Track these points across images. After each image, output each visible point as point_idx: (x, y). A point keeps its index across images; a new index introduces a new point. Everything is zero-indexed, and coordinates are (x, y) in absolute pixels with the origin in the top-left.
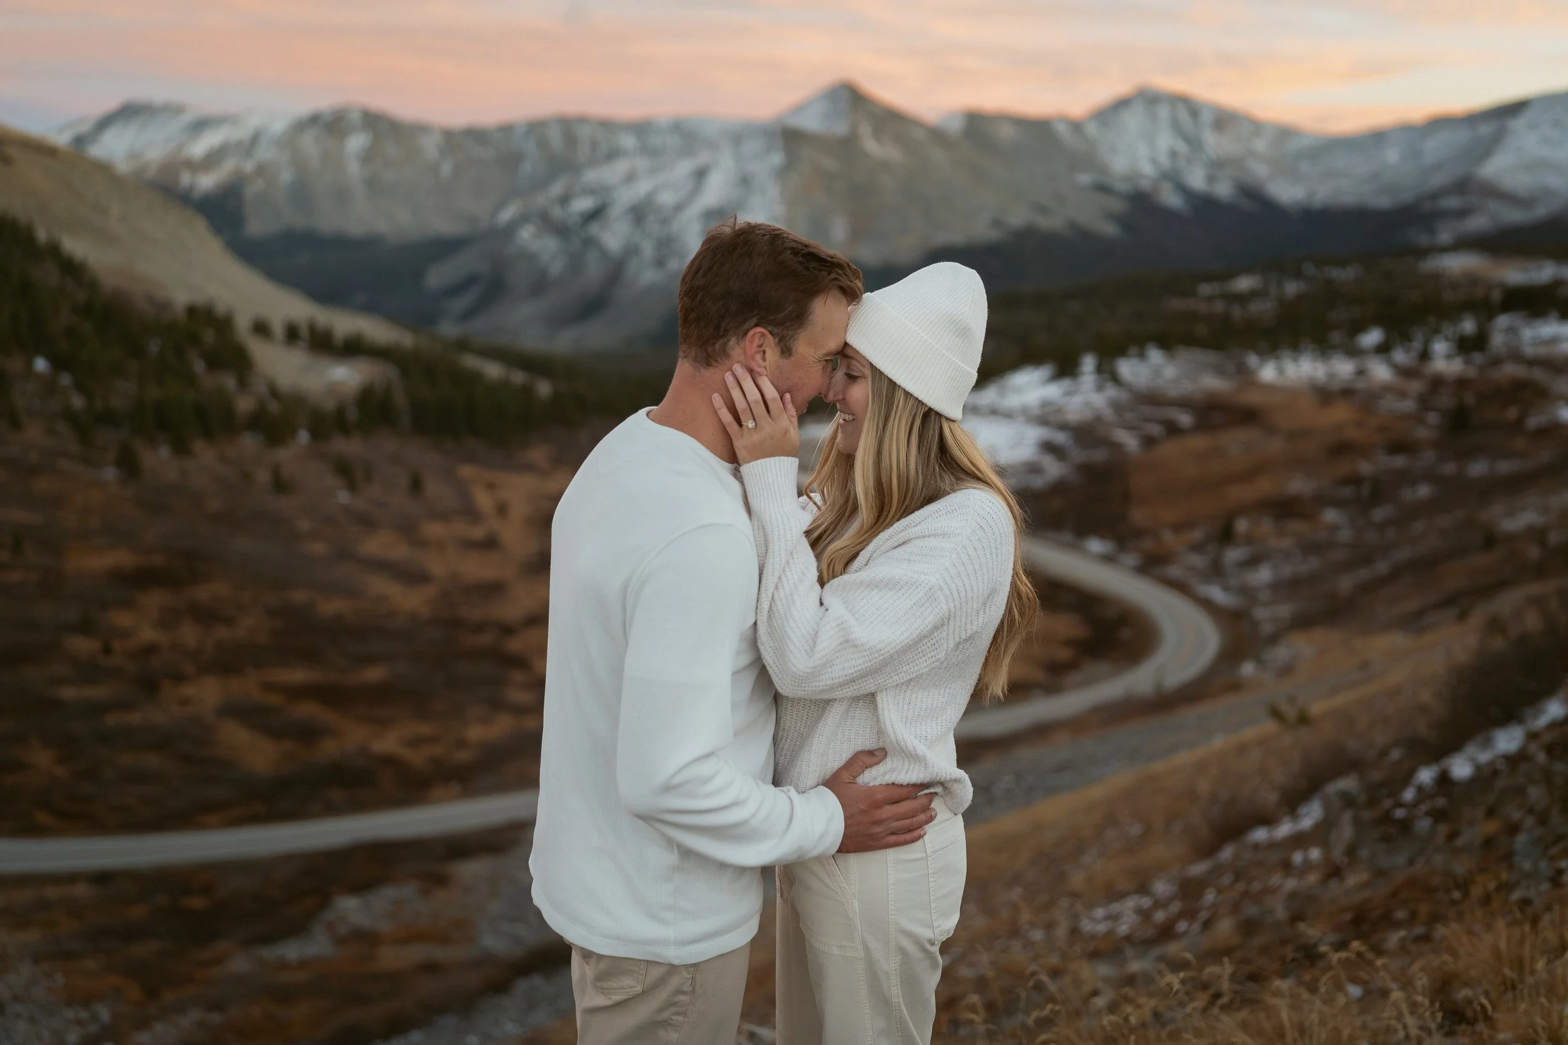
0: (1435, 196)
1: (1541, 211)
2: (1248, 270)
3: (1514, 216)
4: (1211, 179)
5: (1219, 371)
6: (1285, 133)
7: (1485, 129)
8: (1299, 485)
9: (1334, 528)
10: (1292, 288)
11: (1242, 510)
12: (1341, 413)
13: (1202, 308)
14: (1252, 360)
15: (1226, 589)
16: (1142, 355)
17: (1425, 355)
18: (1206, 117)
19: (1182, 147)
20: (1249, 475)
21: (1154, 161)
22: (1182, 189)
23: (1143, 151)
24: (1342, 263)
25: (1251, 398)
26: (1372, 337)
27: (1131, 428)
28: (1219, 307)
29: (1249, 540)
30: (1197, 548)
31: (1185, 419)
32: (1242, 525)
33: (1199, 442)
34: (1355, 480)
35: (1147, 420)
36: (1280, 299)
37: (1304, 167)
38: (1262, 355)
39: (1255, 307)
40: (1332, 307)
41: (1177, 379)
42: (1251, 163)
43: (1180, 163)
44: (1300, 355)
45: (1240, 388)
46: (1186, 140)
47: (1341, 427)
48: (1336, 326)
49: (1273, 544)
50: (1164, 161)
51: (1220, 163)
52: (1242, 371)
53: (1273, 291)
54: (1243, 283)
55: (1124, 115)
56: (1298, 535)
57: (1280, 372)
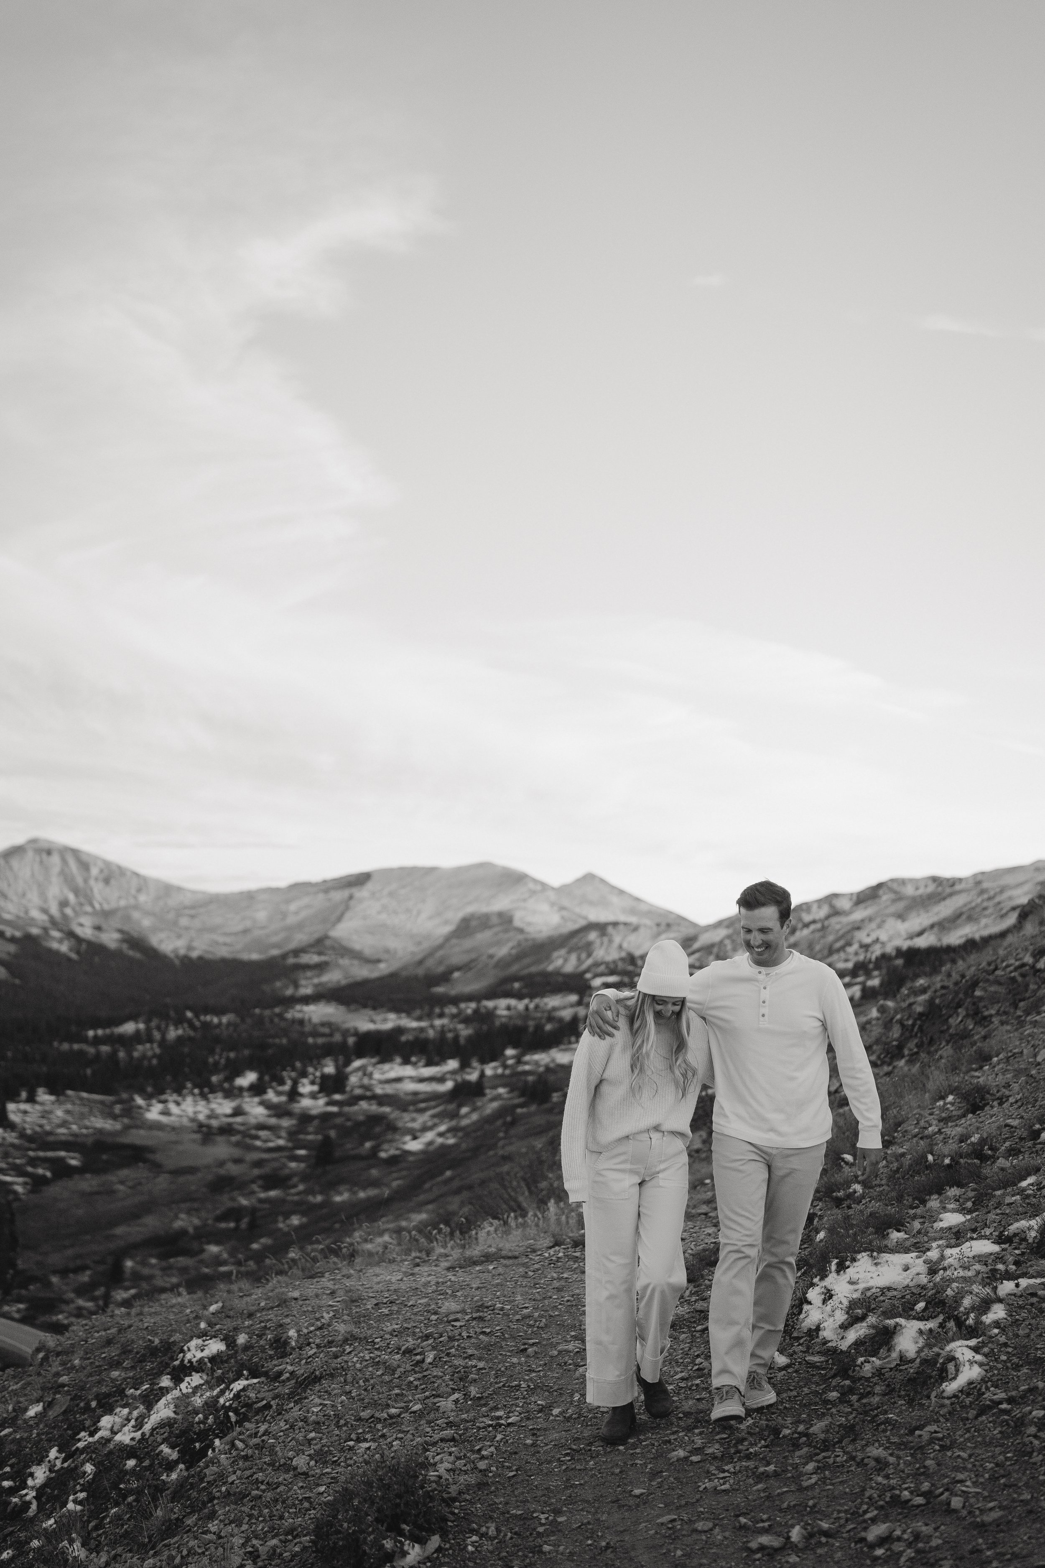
0: (296, 952)
1: (383, 969)
2: (133, 1017)
3: (363, 972)
4: (98, 928)
5: (108, 1112)
6: (168, 889)
7: (338, 896)
8: (183, 1222)
9: (217, 1261)
10: (173, 1033)
11: (129, 1250)
12: (221, 1149)
13: (91, 1050)
14: (139, 1101)
16: (31, 1099)
17: (294, 1095)
18: (94, 871)
19: (71, 897)
20: (133, 1215)
21: (45, 911)
22: (71, 935)
23: (34, 898)
24: (219, 1011)
25: (138, 1137)
26: (249, 1078)
27: (19, 1171)
28: (105, 1049)
29: (137, 1277)
30: (83, 1291)
31: (74, 1161)
32: (129, 1264)
33: (88, 1183)
34: (234, 1214)
35: (33, 1162)
36: (163, 1043)
37: (184, 921)
38: (148, 1097)
39: (140, 1050)
40: (212, 1052)
41: (64, 1124)
42: (136, 915)
43: (68, 911)
44: (184, 1098)
45: (127, 1128)
46: (76, 891)
47: (221, 1164)
48: (216, 1068)
49: (159, 1282)
50: (54, 910)
51: (107, 914)
52: (130, 1111)
53: (157, 1035)
54: (129, 1028)
55: (15, 863)
56: (184, 1270)
57: (166, 1113)
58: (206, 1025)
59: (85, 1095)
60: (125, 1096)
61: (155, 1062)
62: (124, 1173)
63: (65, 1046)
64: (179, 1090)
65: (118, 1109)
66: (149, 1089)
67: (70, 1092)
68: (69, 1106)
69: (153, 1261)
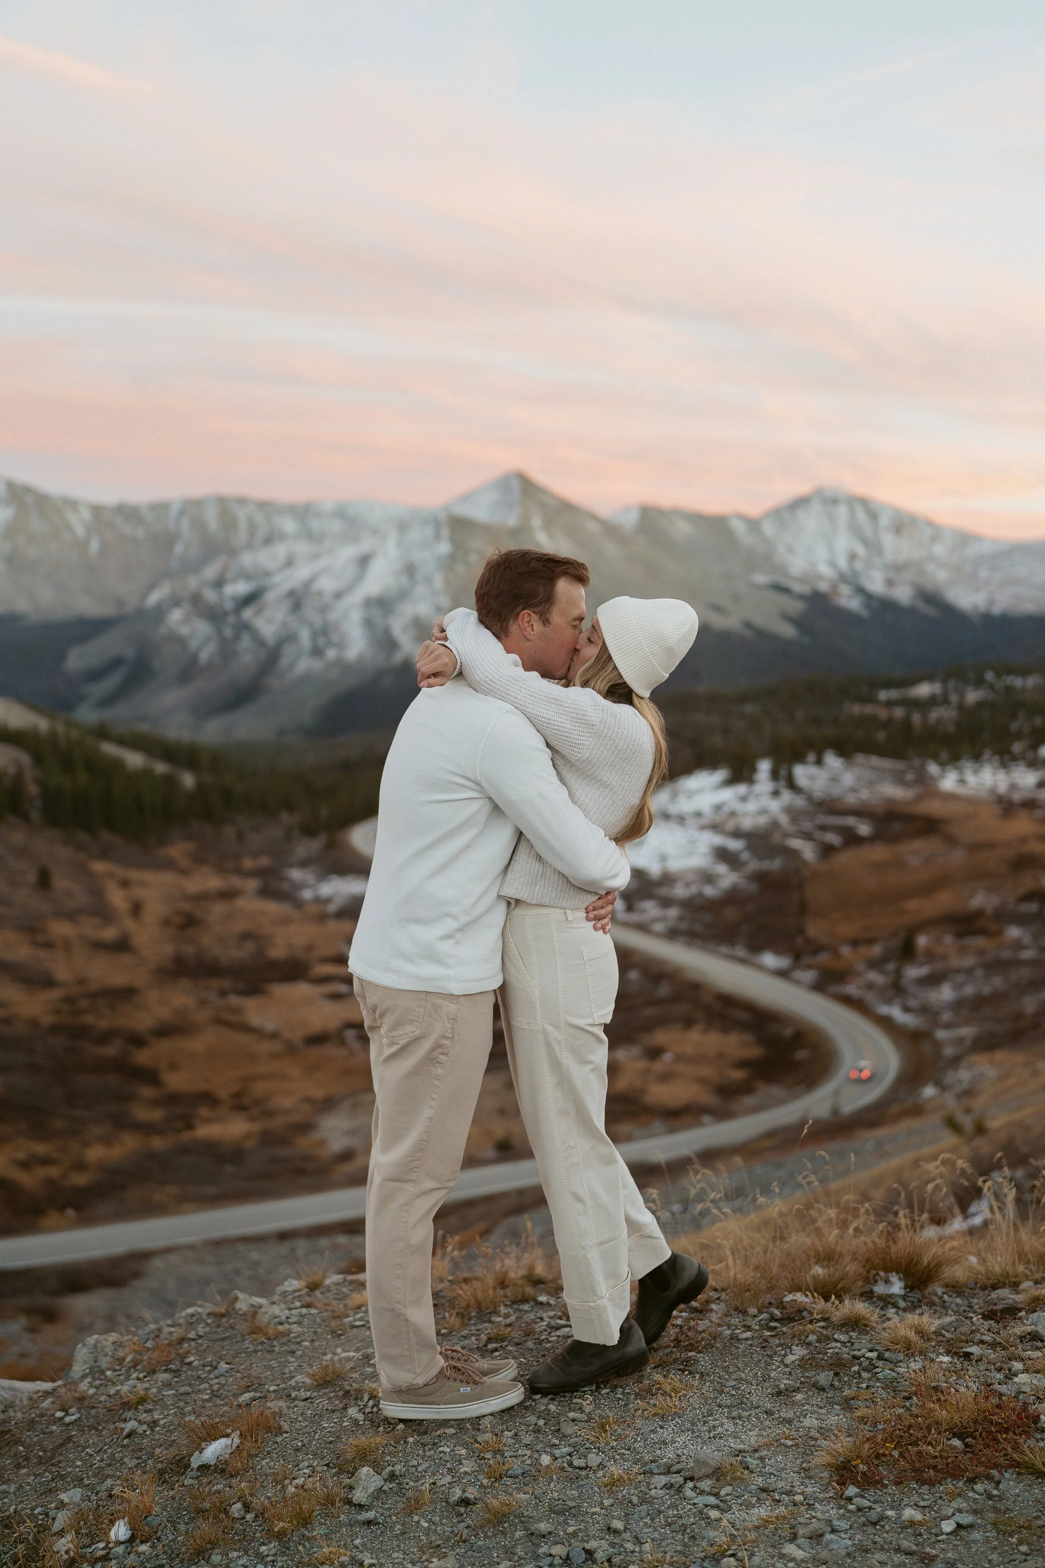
2: (929, 678)
4: (890, 583)
5: (899, 779)
6: (966, 538)
8: (981, 900)
9: (1018, 945)
10: (973, 696)
11: (923, 925)
12: (1024, 825)
13: (883, 714)
14: (933, 768)
15: (906, 1009)
16: (819, 762)
18: (884, 521)
19: (860, 550)
20: (928, 889)
21: (833, 564)
22: (860, 590)
23: (821, 552)
24: (1024, 671)
25: (932, 807)
27: (807, 836)
28: (899, 713)
29: (930, 956)
30: (875, 964)
31: (864, 829)
32: (922, 941)
33: (878, 853)
34: (1041, 895)
35: (823, 828)
36: (961, 707)
37: (984, 573)
38: (943, 764)
39: (936, 714)
40: (1014, 717)
41: (853, 790)
42: (930, 568)
43: (859, 566)
44: (981, 767)
45: (919, 798)
46: (866, 542)
47: (1024, 840)
48: (1018, 736)
49: (955, 961)
50: (842, 563)
51: (899, 567)
52: (922, 779)
53: (954, 698)
54: (924, 690)
55: (801, 515)
56: (981, 952)
57: (962, 781)
58: (1009, 689)
59: (876, 761)
60: (917, 762)
61: (951, 728)
62: (918, 844)
63: (857, 709)
64: (977, 757)
65: (910, 777)
66: (944, 755)
67: (860, 758)
68: (857, 771)
69: (948, 939)
